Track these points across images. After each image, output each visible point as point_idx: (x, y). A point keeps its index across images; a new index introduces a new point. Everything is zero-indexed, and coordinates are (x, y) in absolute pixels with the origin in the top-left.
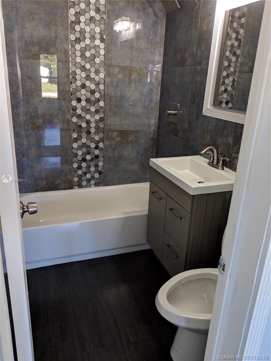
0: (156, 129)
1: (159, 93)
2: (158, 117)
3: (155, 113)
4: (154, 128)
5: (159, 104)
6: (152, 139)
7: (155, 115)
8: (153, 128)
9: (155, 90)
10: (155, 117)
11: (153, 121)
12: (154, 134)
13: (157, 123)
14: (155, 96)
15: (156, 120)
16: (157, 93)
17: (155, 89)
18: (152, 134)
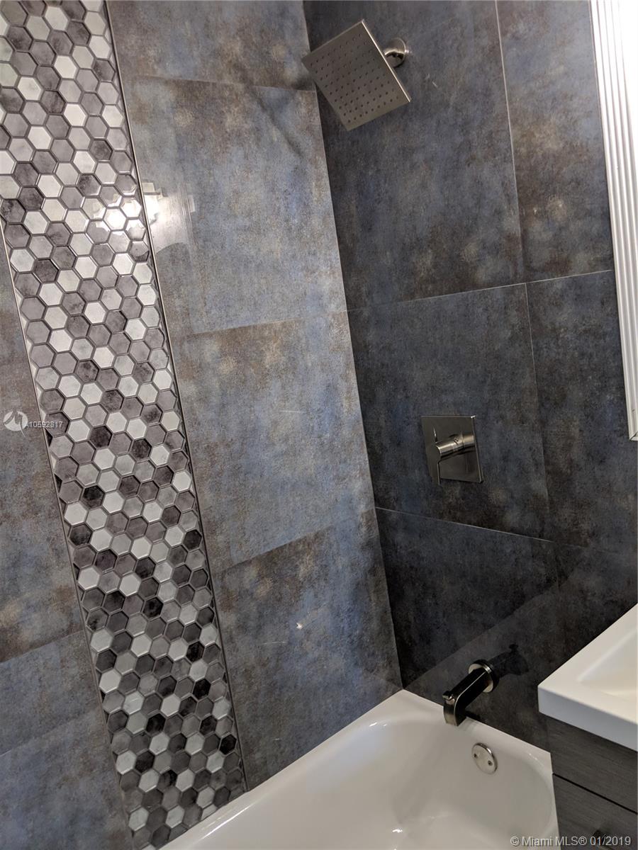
0: (373, 507)
1: (355, 392)
2: (368, 466)
3: (358, 457)
4: (366, 507)
5: (362, 425)
6: (369, 544)
7: (360, 464)
8: (362, 508)
9: (342, 385)
10: (361, 470)
11: (359, 484)
12: (369, 528)
13: (371, 488)
14: (345, 404)
15: (364, 479)
16: (348, 392)
17: (340, 381)
18: (364, 529)
